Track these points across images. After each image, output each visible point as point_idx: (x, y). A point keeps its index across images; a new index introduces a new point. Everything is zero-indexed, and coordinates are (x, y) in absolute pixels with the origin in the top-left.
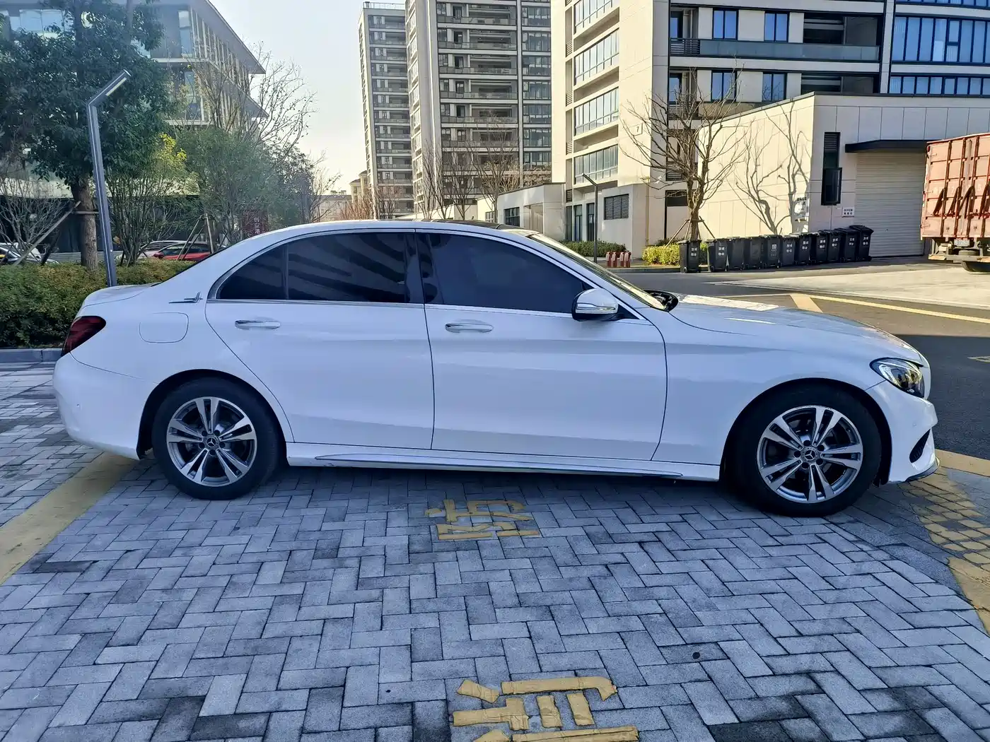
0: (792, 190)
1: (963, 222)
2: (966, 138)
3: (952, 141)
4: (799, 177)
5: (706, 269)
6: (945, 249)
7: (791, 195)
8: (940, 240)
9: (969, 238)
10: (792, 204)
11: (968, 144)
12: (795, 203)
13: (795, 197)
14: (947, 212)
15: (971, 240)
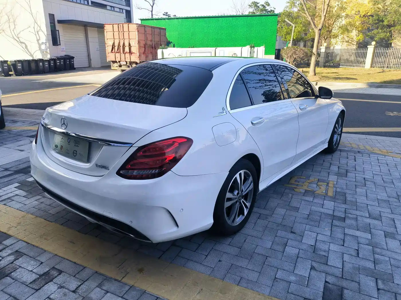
0: (38, 38)
1: (123, 55)
2: (118, 24)
3: (113, 24)
4: (40, 33)
5: (12, 75)
6: (117, 65)
7: (38, 40)
8: (114, 62)
9: (125, 61)
10: (40, 45)
11: (119, 26)
12: (41, 45)
13: (40, 42)
14: (116, 51)
15: (127, 62)
